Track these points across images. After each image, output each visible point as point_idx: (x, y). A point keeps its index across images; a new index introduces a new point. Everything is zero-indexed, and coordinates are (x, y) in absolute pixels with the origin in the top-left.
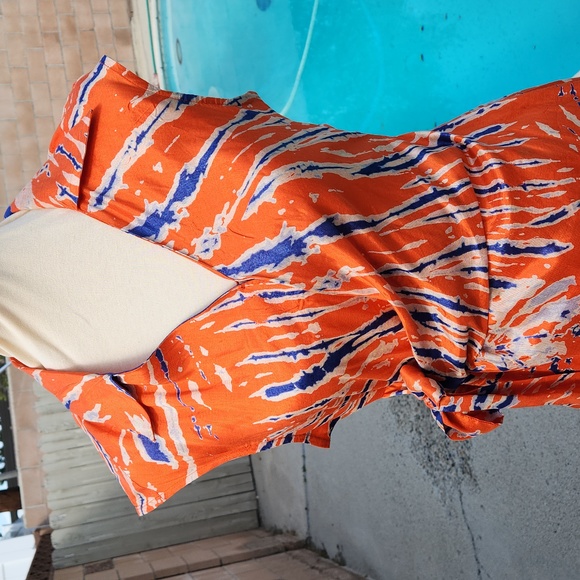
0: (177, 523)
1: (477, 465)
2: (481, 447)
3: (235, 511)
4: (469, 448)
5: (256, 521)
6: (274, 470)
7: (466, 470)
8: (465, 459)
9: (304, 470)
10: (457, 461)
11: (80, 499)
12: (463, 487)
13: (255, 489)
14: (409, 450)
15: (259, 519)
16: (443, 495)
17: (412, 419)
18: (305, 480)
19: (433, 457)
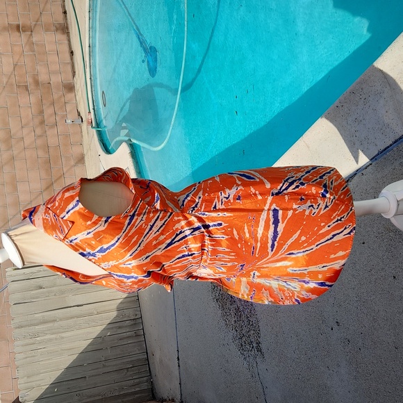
0: (101, 397)
1: (263, 346)
2: (265, 336)
3: (137, 389)
4: (259, 337)
5: (151, 395)
6: (161, 361)
7: (259, 350)
8: (258, 343)
9: (178, 360)
10: (255, 345)
11: (38, 383)
12: (258, 360)
13: (150, 375)
14: (231, 341)
15: (153, 395)
16: (249, 365)
17: (233, 323)
18: (179, 366)
19: (243, 344)
